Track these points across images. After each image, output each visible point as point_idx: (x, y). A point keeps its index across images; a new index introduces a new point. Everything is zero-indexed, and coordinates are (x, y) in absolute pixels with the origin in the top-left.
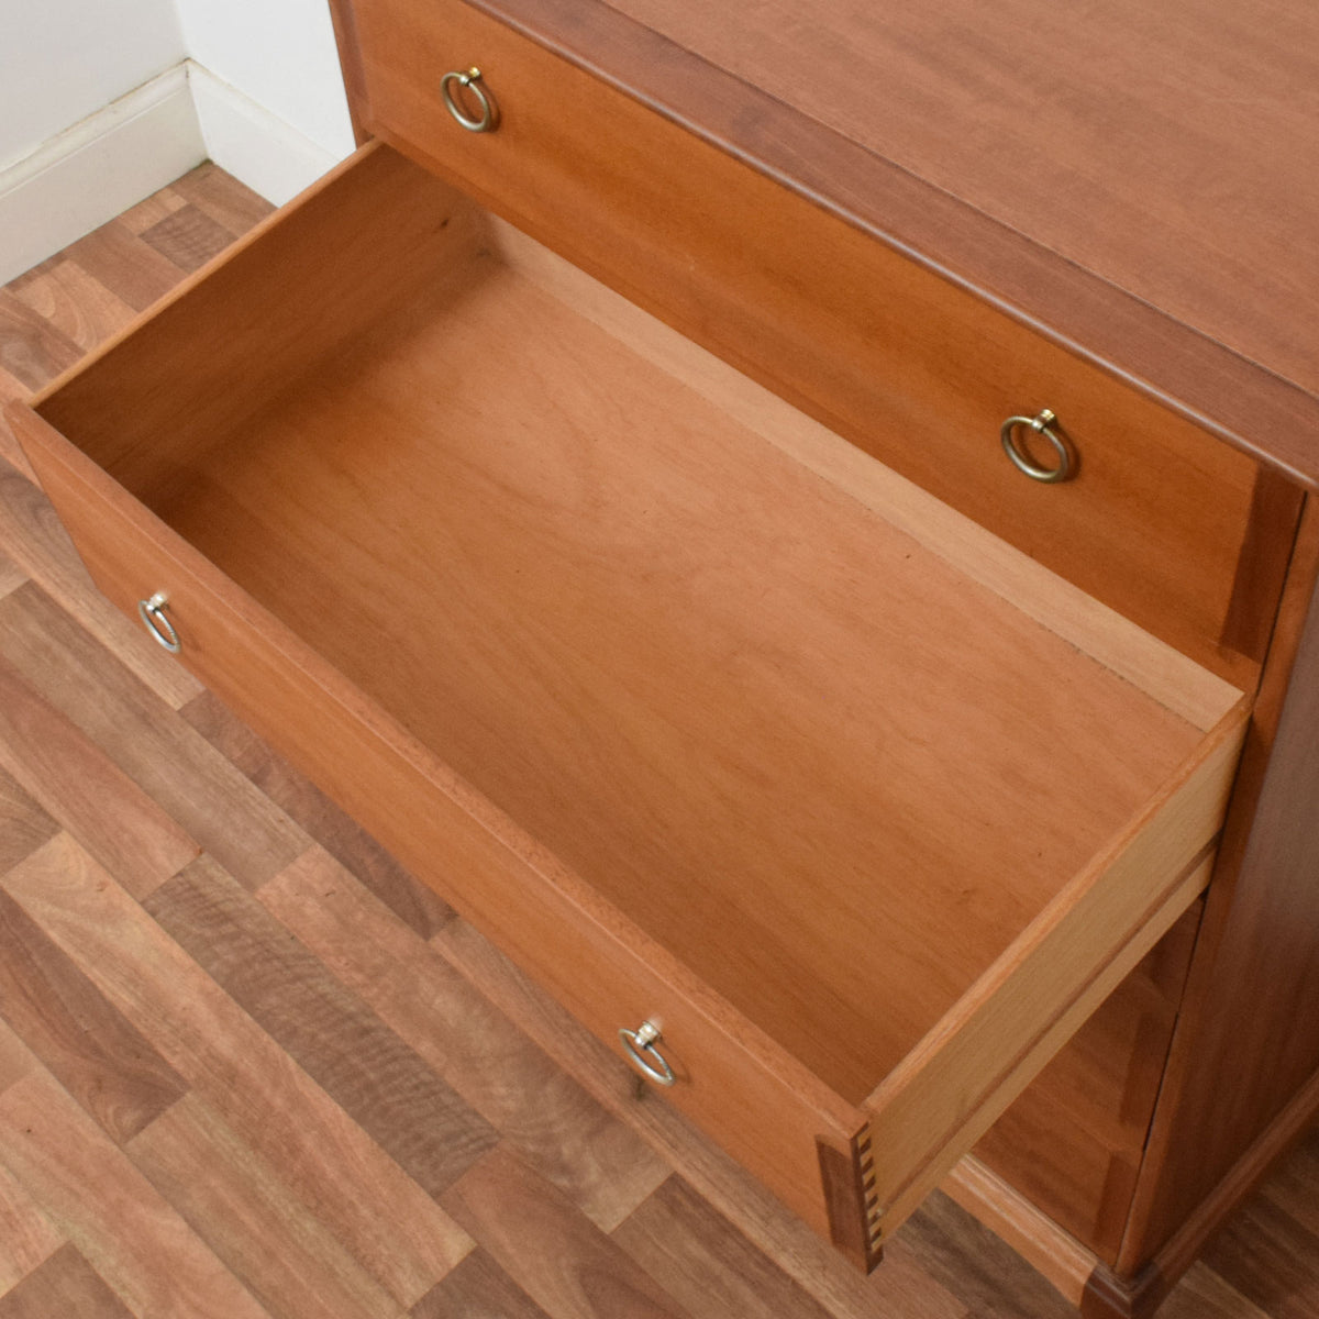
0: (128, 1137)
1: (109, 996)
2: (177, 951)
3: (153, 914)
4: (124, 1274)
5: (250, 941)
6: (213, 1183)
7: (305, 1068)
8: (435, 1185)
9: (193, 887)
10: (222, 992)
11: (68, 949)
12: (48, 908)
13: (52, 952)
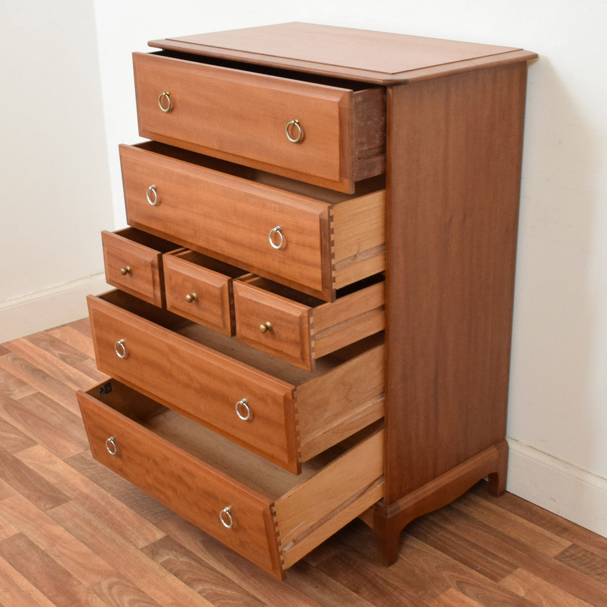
0: (46, 510)
1: (47, 479)
2: (74, 470)
3: (67, 462)
4: (39, 540)
5: (100, 469)
6: (75, 520)
7: (114, 496)
8: (155, 522)
9: (83, 457)
10: (88, 479)
11: (35, 469)
12: (30, 461)
13: (29, 470)
